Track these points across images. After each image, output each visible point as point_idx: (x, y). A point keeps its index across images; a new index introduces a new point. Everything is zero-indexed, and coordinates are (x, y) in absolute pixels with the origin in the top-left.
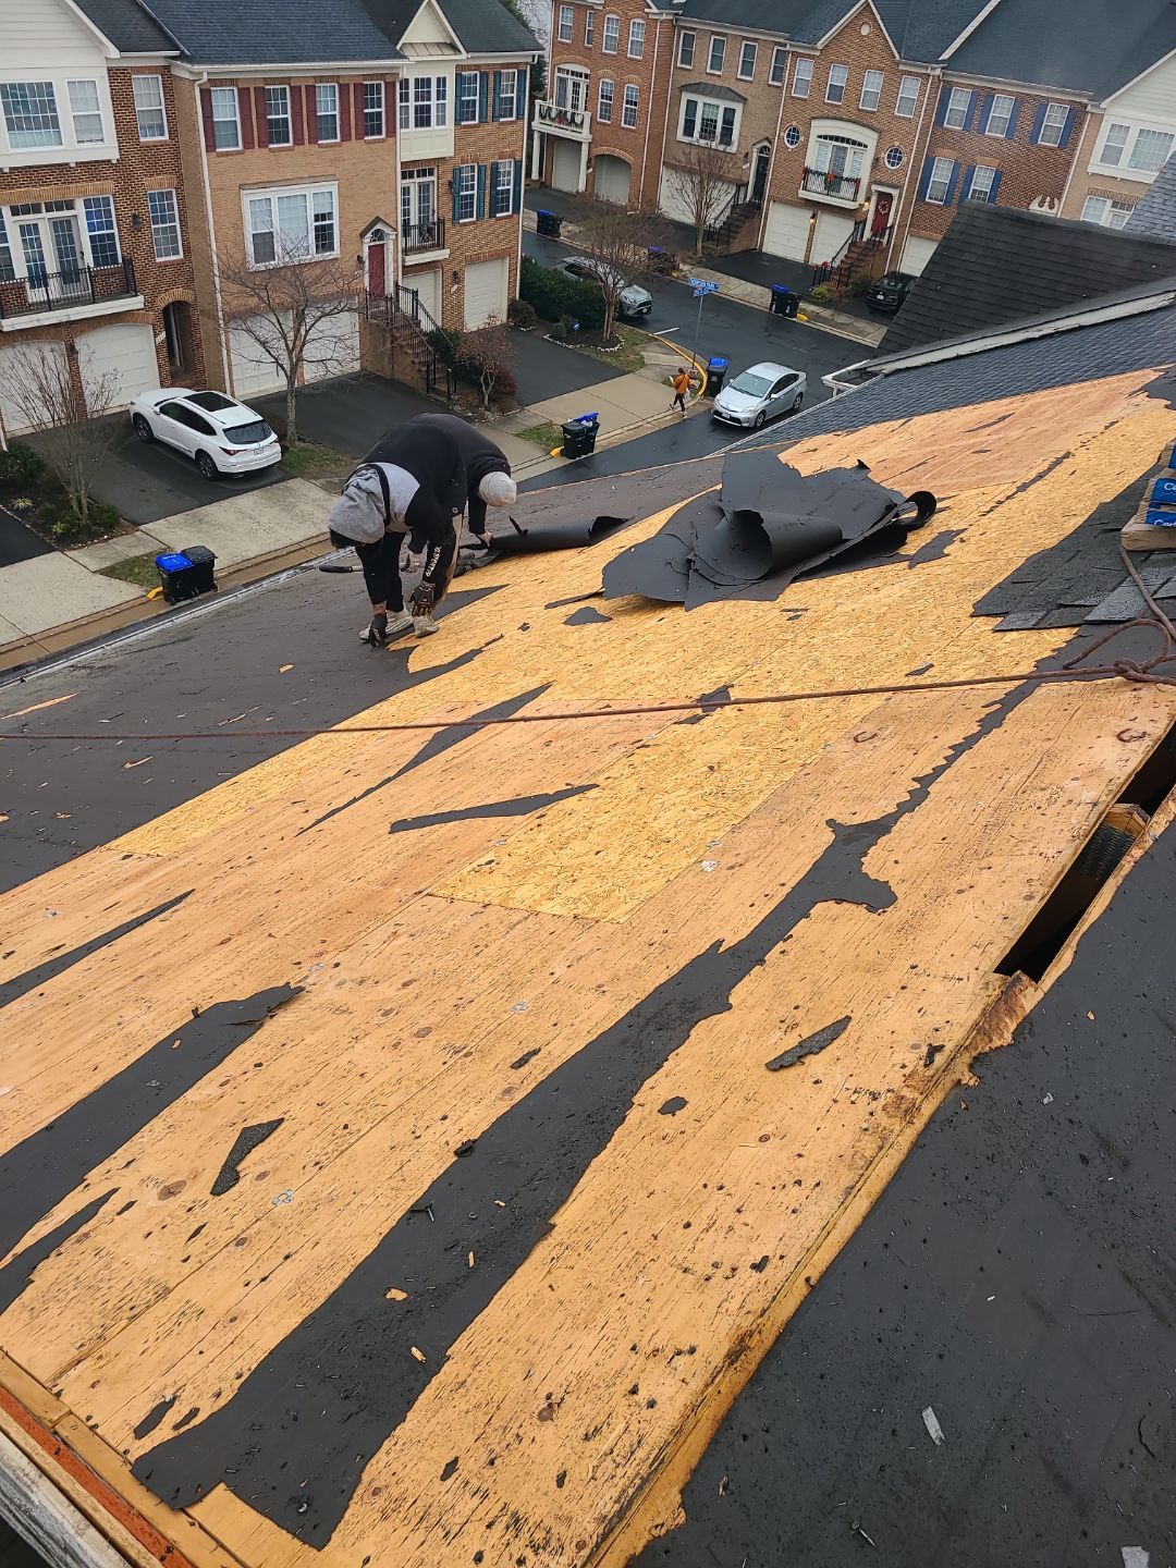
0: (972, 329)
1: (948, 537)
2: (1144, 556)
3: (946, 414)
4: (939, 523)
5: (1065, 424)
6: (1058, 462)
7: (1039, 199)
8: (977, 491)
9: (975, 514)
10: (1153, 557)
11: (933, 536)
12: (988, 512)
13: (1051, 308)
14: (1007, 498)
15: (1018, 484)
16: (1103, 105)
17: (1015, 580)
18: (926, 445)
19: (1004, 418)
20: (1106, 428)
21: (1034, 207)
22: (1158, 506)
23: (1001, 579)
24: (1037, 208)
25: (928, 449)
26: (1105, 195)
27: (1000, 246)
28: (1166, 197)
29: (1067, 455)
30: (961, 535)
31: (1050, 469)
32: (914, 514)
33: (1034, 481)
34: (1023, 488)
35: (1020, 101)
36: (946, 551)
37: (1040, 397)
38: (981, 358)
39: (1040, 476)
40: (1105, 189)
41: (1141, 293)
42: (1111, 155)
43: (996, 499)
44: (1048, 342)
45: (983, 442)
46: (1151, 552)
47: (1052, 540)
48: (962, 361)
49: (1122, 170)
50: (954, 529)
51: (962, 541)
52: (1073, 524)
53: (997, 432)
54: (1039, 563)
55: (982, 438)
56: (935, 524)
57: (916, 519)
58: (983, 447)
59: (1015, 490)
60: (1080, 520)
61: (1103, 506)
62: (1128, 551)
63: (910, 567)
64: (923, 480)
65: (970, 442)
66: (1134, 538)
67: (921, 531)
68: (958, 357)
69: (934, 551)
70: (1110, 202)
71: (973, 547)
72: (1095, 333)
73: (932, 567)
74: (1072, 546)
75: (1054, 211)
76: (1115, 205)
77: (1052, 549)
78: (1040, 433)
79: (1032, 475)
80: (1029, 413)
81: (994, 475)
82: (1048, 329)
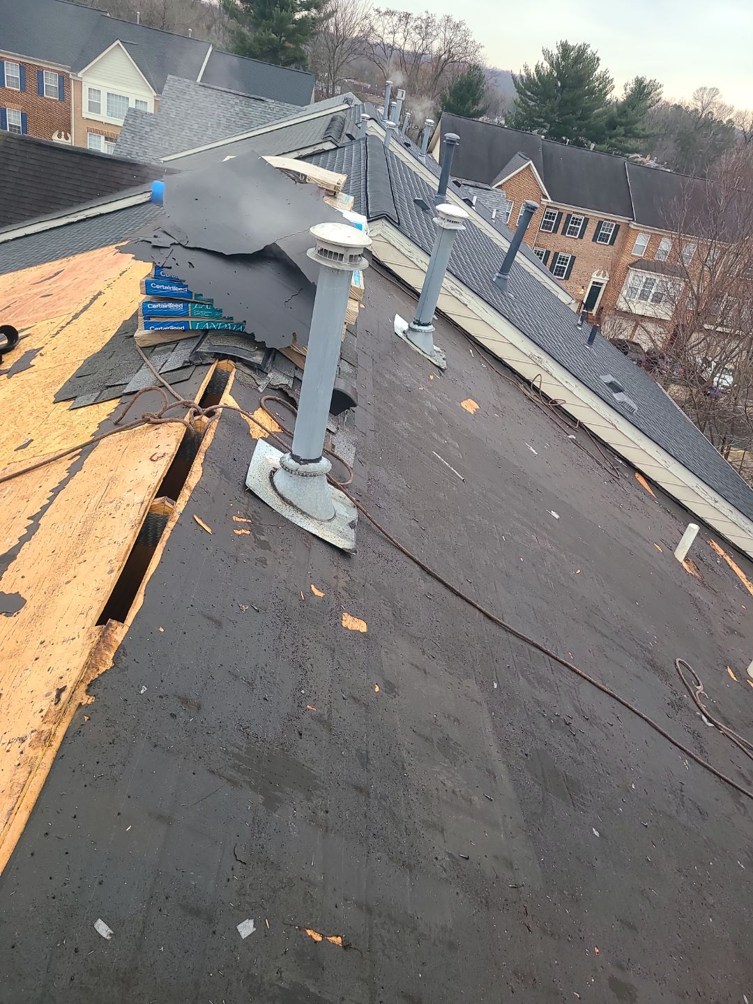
0: (31, 217)
1: (32, 354)
2: (151, 349)
3: (20, 273)
4: (23, 346)
5: (96, 275)
6: (95, 298)
7: (57, 133)
8: (46, 322)
9: (48, 337)
10: (157, 349)
11: (22, 355)
12: (56, 334)
13: (80, 202)
14: (67, 324)
15: (73, 314)
16: (80, 75)
17: (79, 375)
18: (9, 295)
19: (58, 273)
20: (121, 275)
21: (55, 138)
22: (149, 318)
23: (69, 377)
24: (57, 138)
25: (11, 297)
26: (100, 133)
27: (32, 162)
28: (133, 135)
29: (100, 293)
30: (40, 352)
31: (91, 302)
32: (6, 342)
33: (82, 311)
34: (76, 317)
35: (23, 67)
36: (32, 363)
37: (79, 257)
38: (42, 236)
39: (85, 308)
40: (96, 128)
41: (132, 192)
42: (94, 107)
43: (61, 325)
44: (82, 224)
45: (46, 290)
46: (155, 346)
47: (98, 347)
48: (30, 238)
49: (103, 117)
50: (35, 348)
51: (41, 355)
52: (109, 336)
53: (55, 282)
54: (92, 363)
55: (45, 287)
56: (22, 347)
57: (8, 345)
58: (47, 293)
59: (71, 318)
60: (113, 333)
61: (125, 321)
62: (141, 348)
63: (9, 378)
64: (9, 318)
65: (39, 290)
66: (142, 339)
67: (13, 353)
68: (26, 236)
69: (24, 365)
70: (103, 138)
71: (50, 359)
72: (111, 218)
73: (24, 375)
74: (110, 349)
75: (69, 141)
76: (106, 139)
77: (98, 353)
78: (81, 282)
79: (81, 308)
80: (73, 269)
81: (58, 309)
82: (81, 216)
